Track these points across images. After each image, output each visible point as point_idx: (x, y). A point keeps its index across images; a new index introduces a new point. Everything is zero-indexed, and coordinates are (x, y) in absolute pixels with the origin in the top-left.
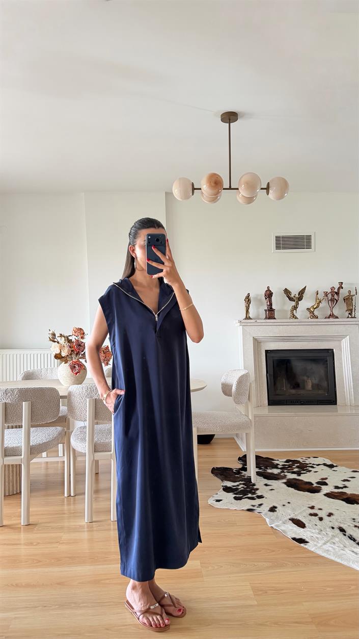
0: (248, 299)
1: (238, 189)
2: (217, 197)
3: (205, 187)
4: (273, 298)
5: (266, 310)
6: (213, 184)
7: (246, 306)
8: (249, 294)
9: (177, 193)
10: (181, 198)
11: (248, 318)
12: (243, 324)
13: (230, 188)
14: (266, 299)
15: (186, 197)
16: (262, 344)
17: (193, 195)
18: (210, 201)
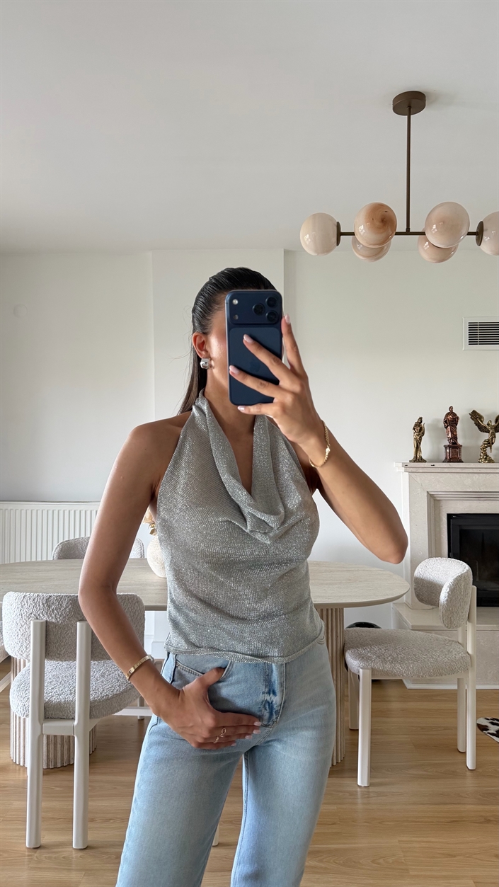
0: (419, 428)
1: (423, 234)
2: (382, 248)
3: (362, 230)
4: (458, 426)
5: (446, 447)
6: (378, 223)
7: (416, 439)
8: (421, 418)
9: (307, 243)
10: (316, 251)
11: (418, 459)
12: (410, 470)
13: (408, 232)
14: (446, 428)
15: (326, 249)
16: (443, 503)
17: (338, 244)
18: (368, 257)
